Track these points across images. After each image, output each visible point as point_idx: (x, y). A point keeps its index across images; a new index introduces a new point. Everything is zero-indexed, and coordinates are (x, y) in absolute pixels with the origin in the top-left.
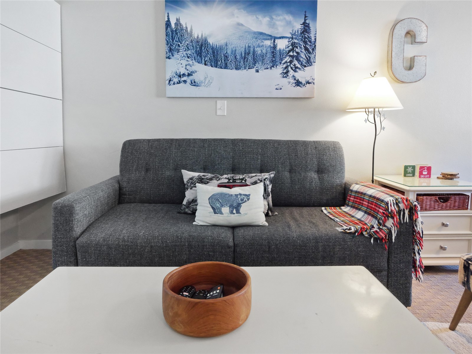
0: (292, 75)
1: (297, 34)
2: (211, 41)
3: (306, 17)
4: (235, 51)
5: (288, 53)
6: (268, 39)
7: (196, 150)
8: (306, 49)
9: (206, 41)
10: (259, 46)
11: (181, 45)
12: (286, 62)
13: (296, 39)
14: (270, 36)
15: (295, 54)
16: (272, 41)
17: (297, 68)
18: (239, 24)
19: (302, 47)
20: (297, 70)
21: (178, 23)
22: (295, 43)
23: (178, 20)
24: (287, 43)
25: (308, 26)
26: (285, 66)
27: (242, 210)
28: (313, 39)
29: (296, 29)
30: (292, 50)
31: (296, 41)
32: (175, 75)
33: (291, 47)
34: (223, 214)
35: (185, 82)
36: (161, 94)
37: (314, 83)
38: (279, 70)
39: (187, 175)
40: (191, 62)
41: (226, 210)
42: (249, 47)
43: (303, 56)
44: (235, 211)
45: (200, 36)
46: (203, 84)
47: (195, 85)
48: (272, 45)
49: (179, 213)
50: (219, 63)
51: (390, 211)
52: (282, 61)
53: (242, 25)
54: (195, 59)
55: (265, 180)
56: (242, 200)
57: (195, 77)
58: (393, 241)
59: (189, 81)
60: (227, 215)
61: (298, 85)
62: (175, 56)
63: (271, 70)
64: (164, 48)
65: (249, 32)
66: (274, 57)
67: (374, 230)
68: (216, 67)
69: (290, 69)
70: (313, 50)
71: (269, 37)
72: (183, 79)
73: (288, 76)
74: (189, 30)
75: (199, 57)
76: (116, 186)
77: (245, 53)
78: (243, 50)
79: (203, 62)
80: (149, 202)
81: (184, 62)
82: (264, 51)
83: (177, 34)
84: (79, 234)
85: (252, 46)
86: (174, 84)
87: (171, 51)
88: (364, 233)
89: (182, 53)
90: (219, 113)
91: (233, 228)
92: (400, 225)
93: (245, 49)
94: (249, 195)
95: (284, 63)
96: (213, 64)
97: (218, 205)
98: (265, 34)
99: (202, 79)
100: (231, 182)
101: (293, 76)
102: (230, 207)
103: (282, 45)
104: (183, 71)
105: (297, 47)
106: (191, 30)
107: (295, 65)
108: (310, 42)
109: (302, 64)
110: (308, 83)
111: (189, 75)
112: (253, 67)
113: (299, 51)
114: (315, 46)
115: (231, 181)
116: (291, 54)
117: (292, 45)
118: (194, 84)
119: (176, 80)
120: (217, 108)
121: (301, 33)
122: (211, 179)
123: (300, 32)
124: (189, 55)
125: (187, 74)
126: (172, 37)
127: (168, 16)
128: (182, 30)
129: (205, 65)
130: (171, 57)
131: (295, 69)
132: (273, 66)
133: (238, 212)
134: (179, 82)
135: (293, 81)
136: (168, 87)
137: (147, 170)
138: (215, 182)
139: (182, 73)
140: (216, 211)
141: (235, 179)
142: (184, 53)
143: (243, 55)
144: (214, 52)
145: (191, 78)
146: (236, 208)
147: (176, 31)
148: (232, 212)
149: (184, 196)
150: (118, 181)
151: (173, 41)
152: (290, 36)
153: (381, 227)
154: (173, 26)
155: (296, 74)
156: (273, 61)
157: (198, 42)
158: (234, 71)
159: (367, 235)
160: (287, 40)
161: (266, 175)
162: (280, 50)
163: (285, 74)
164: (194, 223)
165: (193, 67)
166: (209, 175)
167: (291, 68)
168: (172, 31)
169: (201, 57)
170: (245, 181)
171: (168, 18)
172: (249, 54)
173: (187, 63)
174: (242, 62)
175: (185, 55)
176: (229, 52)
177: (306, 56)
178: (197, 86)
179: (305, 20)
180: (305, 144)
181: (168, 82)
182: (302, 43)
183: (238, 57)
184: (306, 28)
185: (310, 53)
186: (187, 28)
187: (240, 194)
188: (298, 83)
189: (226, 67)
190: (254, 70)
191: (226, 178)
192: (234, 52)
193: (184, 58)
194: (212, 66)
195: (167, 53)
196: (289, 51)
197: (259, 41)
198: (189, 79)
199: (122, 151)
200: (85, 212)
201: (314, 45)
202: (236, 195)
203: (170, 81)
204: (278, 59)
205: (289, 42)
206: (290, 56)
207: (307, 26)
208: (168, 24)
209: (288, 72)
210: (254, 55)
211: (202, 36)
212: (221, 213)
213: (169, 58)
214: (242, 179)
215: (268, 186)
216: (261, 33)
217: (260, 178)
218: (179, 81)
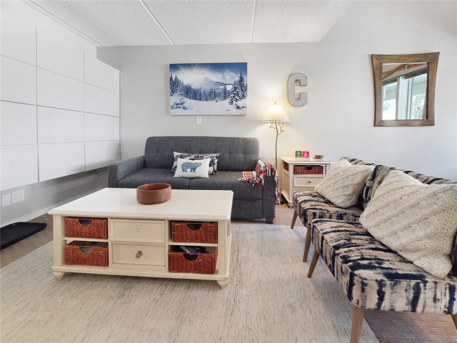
0: (235, 104)
1: (237, 82)
2: (193, 87)
3: (241, 74)
4: (205, 91)
5: (233, 92)
6: (222, 85)
7: (182, 142)
8: (242, 90)
9: (190, 86)
10: (217, 89)
11: (178, 89)
12: (231, 97)
13: (236, 85)
14: (223, 84)
15: (236, 93)
16: (224, 86)
17: (238, 99)
18: (207, 78)
19: (240, 89)
20: (238, 101)
21: (176, 78)
22: (236, 87)
23: (176, 77)
24: (232, 87)
25: (243, 78)
26: (231, 99)
27: (196, 170)
28: (245, 85)
29: (236, 80)
30: (235, 91)
31: (236, 86)
32: (175, 104)
33: (234, 89)
34: (187, 172)
35: (180, 107)
36: (168, 113)
37: (246, 107)
38: (228, 100)
39: (176, 154)
40: (183, 98)
41: (189, 170)
42: (212, 89)
43: (240, 93)
44: (193, 171)
45: (187, 85)
46: (189, 108)
47: (185, 109)
48: (224, 88)
49: (170, 172)
50: (197, 98)
51: (261, 171)
52: (229, 96)
53: (208, 78)
54: (185, 96)
55: (213, 157)
56: (197, 166)
57: (185, 105)
58: (263, 185)
59: (182, 107)
60: (189, 172)
61: (238, 109)
62: (175, 95)
63: (224, 101)
64: (169, 91)
65: (212, 82)
66: (225, 94)
67: (255, 179)
68: (196, 100)
69: (233, 100)
70: (246, 90)
71: (222, 84)
72: (179, 106)
73: (233, 104)
74: (182, 81)
75: (187, 95)
76: (142, 160)
77: (210, 93)
78: (209, 91)
79: (189, 97)
80: (158, 168)
81: (179, 98)
82: (220, 91)
83: (175, 84)
84: (120, 179)
85: (214, 89)
86: (174, 108)
87: (173, 92)
88: (250, 181)
89: (178, 93)
90: (197, 123)
91: (192, 178)
92: (266, 177)
93: (210, 90)
94: (201, 163)
95: (230, 97)
96: (194, 98)
97: (185, 168)
98: (220, 83)
99: (188, 106)
100: (196, 158)
101: (236, 104)
102: (191, 169)
103: (229, 88)
104: (179, 102)
105: (237, 89)
106: (183, 81)
107: (236, 98)
108: (244, 86)
109: (240, 98)
110: (244, 107)
111: (182, 104)
112: (215, 100)
113: (238, 91)
114: (247, 88)
115: (196, 157)
116: (234, 92)
117: (234, 88)
118: (184, 108)
119: (175, 107)
120: (197, 120)
121: (239, 82)
122: (187, 156)
123: (238, 81)
124: (181, 94)
125: (181, 104)
126: (173, 85)
127: (171, 75)
128: (178, 81)
129: (190, 99)
130: (173, 95)
131: (236, 101)
132: (225, 99)
133: (194, 171)
134: (177, 108)
135: (235, 106)
136: (171, 110)
137: (158, 152)
138: (188, 158)
139: (178, 103)
140: (184, 170)
141: (198, 157)
142: (179, 93)
143: (209, 93)
144: (194, 92)
145: (183, 105)
146: (194, 169)
147: (175, 82)
148: (191, 171)
149: (173, 165)
150: (144, 158)
151: (174, 87)
152: (233, 83)
153: (257, 178)
154: (174, 79)
155: (237, 103)
156: (224, 96)
157: (186, 87)
158: (205, 102)
159: (251, 182)
160: (232, 85)
161: (215, 155)
162: (228, 91)
163: (231, 103)
164: (174, 176)
165: (184, 100)
166: (187, 154)
167: (234, 100)
168: (173, 82)
169: (188, 95)
170: (203, 157)
171: (171, 76)
172: (212, 93)
173: (181, 98)
174: (209, 97)
175: (180, 94)
176: (202, 92)
177: (242, 94)
178: (186, 109)
179: (241, 75)
180: (238, 139)
181: (171, 108)
182: (239, 87)
183: (207, 94)
184: (242, 79)
185: (244, 92)
186: (180, 81)
187: (197, 163)
188: (238, 108)
189: (200, 100)
190: (215, 101)
191: (194, 156)
192: (204, 92)
193: (179, 95)
194: (193, 99)
195: (171, 93)
196: (233, 91)
197: (217, 86)
198: (181, 106)
199: (146, 143)
200: (123, 170)
201: (246, 88)
202: (195, 164)
203: (172, 107)
204: (227, 95)
205: (233, 86)
206: (234, 94)
207: (242, 78)
208: (171, 79)
209: (232, 102)
210: (215, 93)
211: (188, 84)
212: (186, 172)
213: (172, 95)
214: (202, 156)
215: (215, 160)
216: (218, 82)
217: (211, 156)
218: (177, 107)
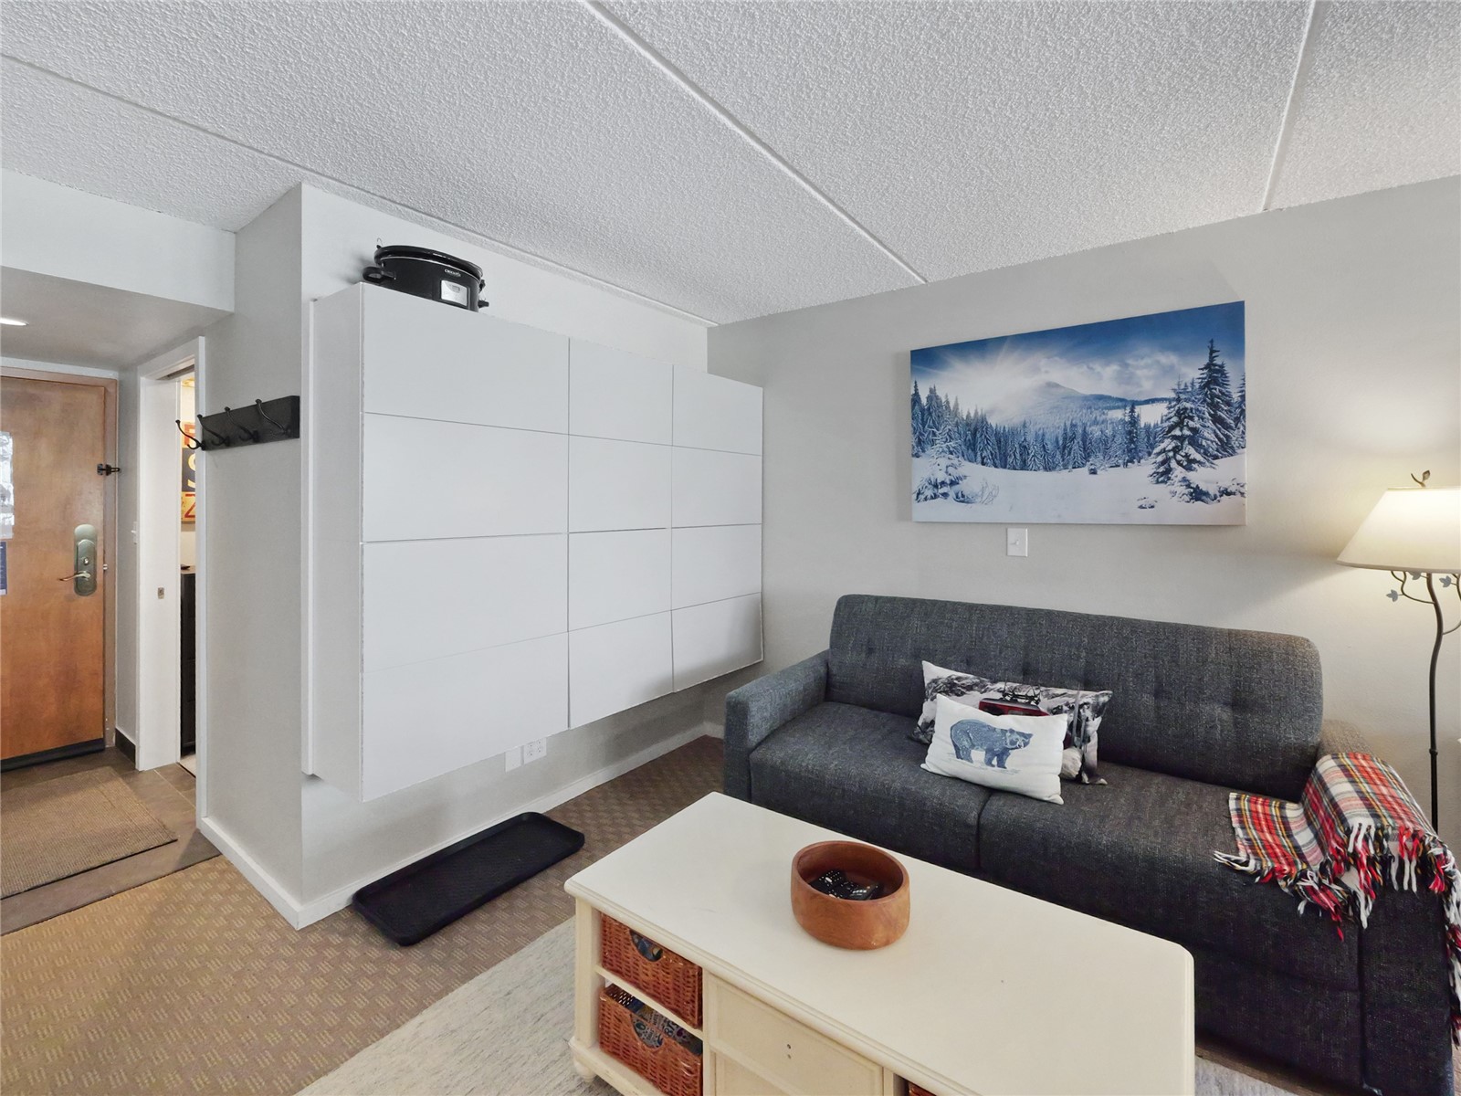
0: (1180, 478)
1: (1190, 389)
2: (993, 421)
3: (1212, 351)
4: (1043, 435)
5: (1169, 431)
6: (1118, 408)
7: (954, 624)
8: (1217, 420)
9: (983, 420)
10: (1095, 422)
11: (937, 433)
12: (1164, 451)
13: (1186, 400)
14: (1121, 400)
15: (1187, 432)
16: (1128, 410)
17: (1194, 461)
18: (1051, 385)
19: (1207, 415)
20: (1195, 466)
21: (933, 396)
22: (1186, 409)
23: (932, 391)
24: (1166, 412)
25: (1221, 370)
26: (1160, 459)
27: (1009, 762)
28: (1236, 397)
29: (1188, 380)
30: (1180, 424)
31: (1188, 405)
32: (927, 484)
33: (1175, 419)
34: (972, 762)
35: (945, 495)
36: (904, 515)
37: (1242, 494)
38: (1147, 467)
39: (932, 671)
40: (955, 461)
41: (978, 755)
42: (1073, 426)
43: (1209, 435)
44: (995, 762)
45: (972, 415)
46: (979, 499)
47: (963, 502)
48: (1127, 419)
49: (910, 738)
50: (1010, 460)
51: (1350, 849)
52: (1153, 449)
53: (1057, 386)
54: (963, 456)
55: (1081, 706)
56: (1013, 743)
57: (963, 486)
58: (1365, 924)
59: (952, 494)
60: (979, 765)
61: (1197, 499)
62: (927, 452)
63: (1126, 469)
64: (910, 440)
65: (1071, 397)
66: (1131, 441)
67: (1309, 883)
68: (1005, 467)
69: (1173, 464)
70: (1237, 420)
71: (1120, 404)
72: (941, 491)
73: (1169, 479)
74: (952, 406)
75: (970, 451)
76: (822, 671)
77: (1065, 439)
78: (1061, 432)
79: (979, 459)
81: (944, 462)
82: (1109, 432)
83: (930, 414)
84: (754, 744)
85: (1080, 424)
86: (926, 499)
87: (921, 444)
88: (1282, 883)
89: (940, 445)
90: (1012, 551)
91: (991, 791)
92: (1381, 891)
93: (1065, 429)
94: (1030, 736)
95: (1159, 454)
96: (998, 462)
97: (965, 743)
98: (1109, 398)
99: (977, 489)
100: (1007, 701)
101: (1184, 479)
102: (988, 751)
103: (1151, 416)
104: (941, 477)
105: (1191, 418)
106: (956, 405)
107: (1187, 456)
108: (1228, 404)
109: (1206, 453)
110: (1226, 493)
111: (953, 483)
112: (1084, 465)
113: (1198, 426)
114: (1243, 412)
115: (1008, 698)
116: (1177, 432)
117: (1178, 413)
118: (962, 498)
119: (929, 493)
120: (1009, 542)
121: (1202, 388)
122: (970, 688)
123: (1197, 386)
124: (951, 449)
125: (948, 482)
126: (922, 419)
127: (916, 386)
128: (940, 406)
129: (983, 464)
130: (921, 453)
131: (1189, 464)
132: (1132, 461)
133: (1001, 764)
134: (935, 497)
135: (1184, 490)
136: (915, 504)
137: (870, 651)
138: (977, 696)
139: (939, 481)
140: (960, 753)
141: (1018, 696)
142: (944, 445)
143: (1061, 442)
144: (999, 441)
145: (956, 488)
146: (999, 755)
147: (929, 409)
148: (989, 763)
149: (921, 712)
150: (826, 660)
151: (924, 427)
152: (1173, 395)
153: (1326, 882)
154: (924, 401)
155: (1191, 476)
156: (1130, 451)
157: (968, 425)
158: (1042, 475)
159: (1286, 890)
160: (1166, 404)
161: (1088, 697)
162: (1147, 428)
163: (1164, 475)
164: (923, 766)
165: (959, 469)
166: (970, 678)
167: (1179, 463)
168: (922, 410)
169: (974, 450)
170: (1037, 702)
171: (916, 390)
172: (1073, 439)
173: (949, 462)
174: (1059, 456)
175: (946, 449)
176: (1030, 438)
177: (1217, 436)
178: (968, 503)
179: (1212, 359)
180: (1202, 636)
181: (915, 496)
182: (1205, 409)
183: (1050, 447)
184: (1215, 375)
185: (1228, 427)
186: (948, 402)
187: (1012, 731)
188: (1198, 495)
189: (1024, 467)
190: (1085, 470)
191: (999, 691)
192: (1041, 439)
193: (943, 454)
194: (996, 467)
195: (914, 447)
196: (1172, 428)
197: (1096, 414)
198: (952, 491)
199: (835, 615)
200: (765, 714)
201: (1238, 411)
202: (1003, 731)
203: (918, 494)
204: (1142, 445)
205: (1169, 408)
206: (1175, 437)
207: (1217, 371)
208: (916, 399)
209: (1169, 470)
210: (1084, 441)
211: (976, 413)
212: (970, 760)
213: (917, 456)
214: (1032, 698)
215: (1087, 720)
216: (1101, 398)
217: (1071, 700)
218: (935, 494)
